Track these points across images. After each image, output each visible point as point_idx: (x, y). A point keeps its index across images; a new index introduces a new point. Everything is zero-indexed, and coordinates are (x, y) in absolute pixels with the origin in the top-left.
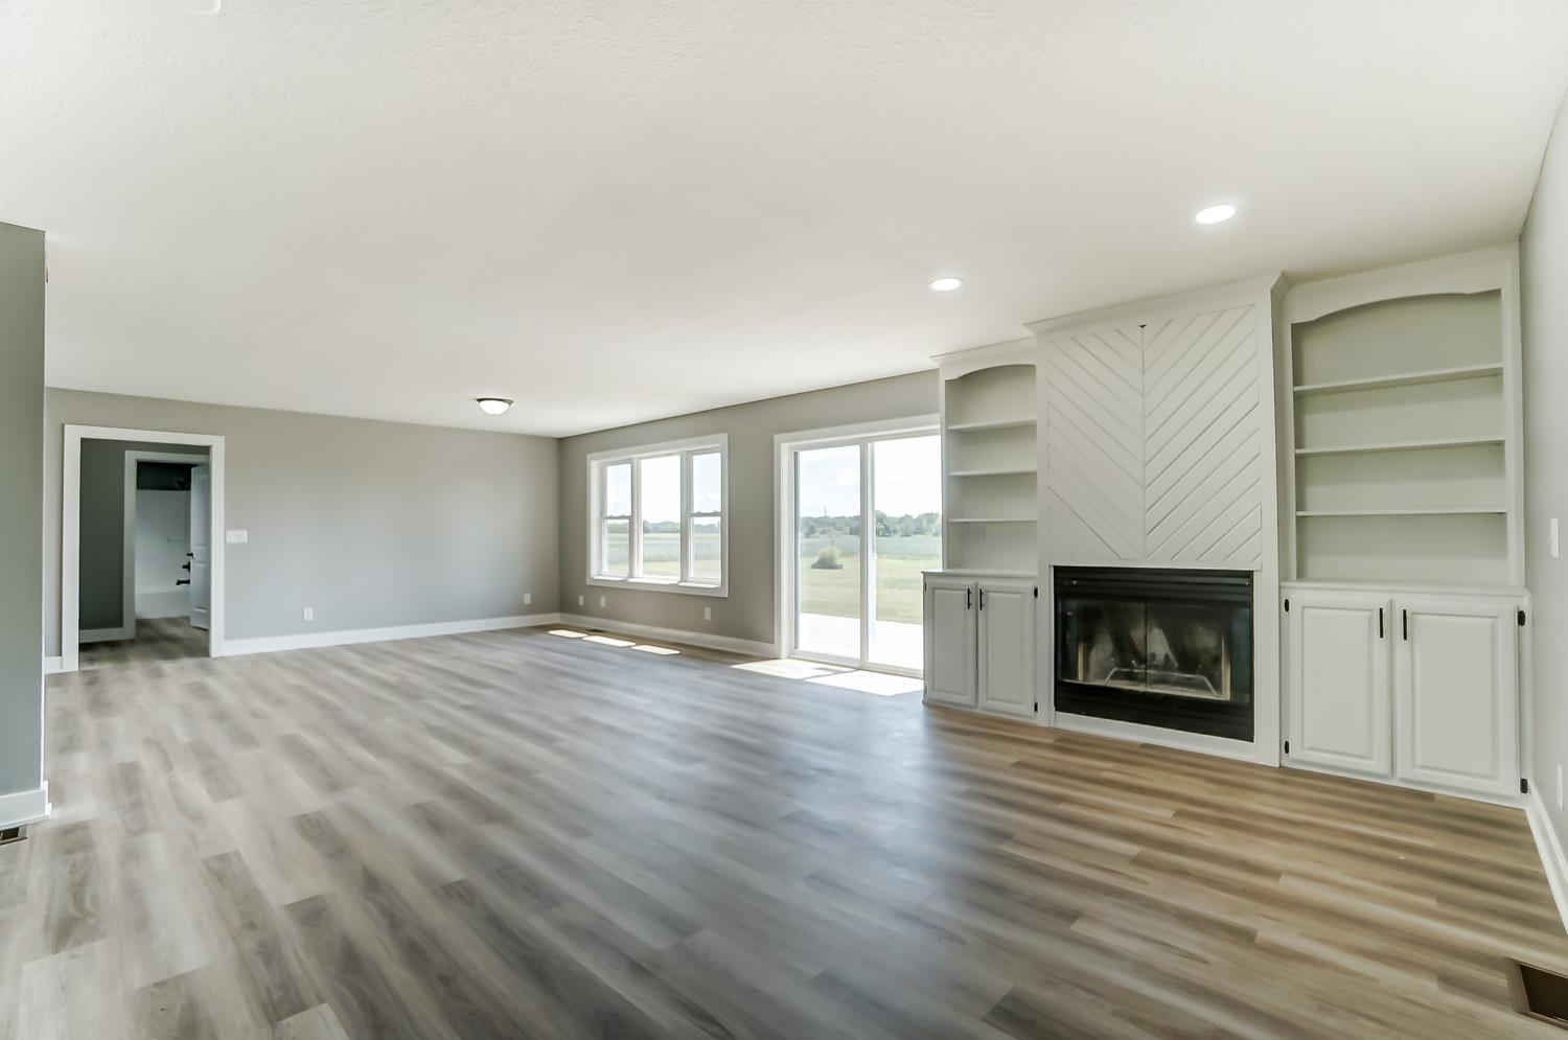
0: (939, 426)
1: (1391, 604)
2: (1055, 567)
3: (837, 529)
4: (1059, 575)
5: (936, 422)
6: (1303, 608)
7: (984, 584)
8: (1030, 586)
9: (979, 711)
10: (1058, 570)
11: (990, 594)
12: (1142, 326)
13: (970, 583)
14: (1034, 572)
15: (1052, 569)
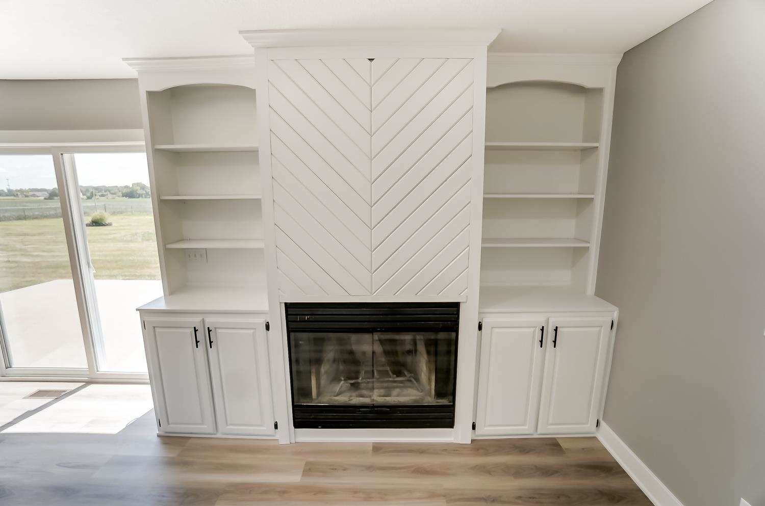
0: (143, 143)
1: (547, 321)
2: (286, 304)
3: (112, 194)
4: (291, 311)
5: (141, 136)
6: (492, 328)
7: (210, 321)
8: (262, 321)
9: (219, 436)
10: (288, 306)
11: (219, 331)
12: (371, 60)
13: (196, 320)
14: (265, 307)
15: (283, 306)
